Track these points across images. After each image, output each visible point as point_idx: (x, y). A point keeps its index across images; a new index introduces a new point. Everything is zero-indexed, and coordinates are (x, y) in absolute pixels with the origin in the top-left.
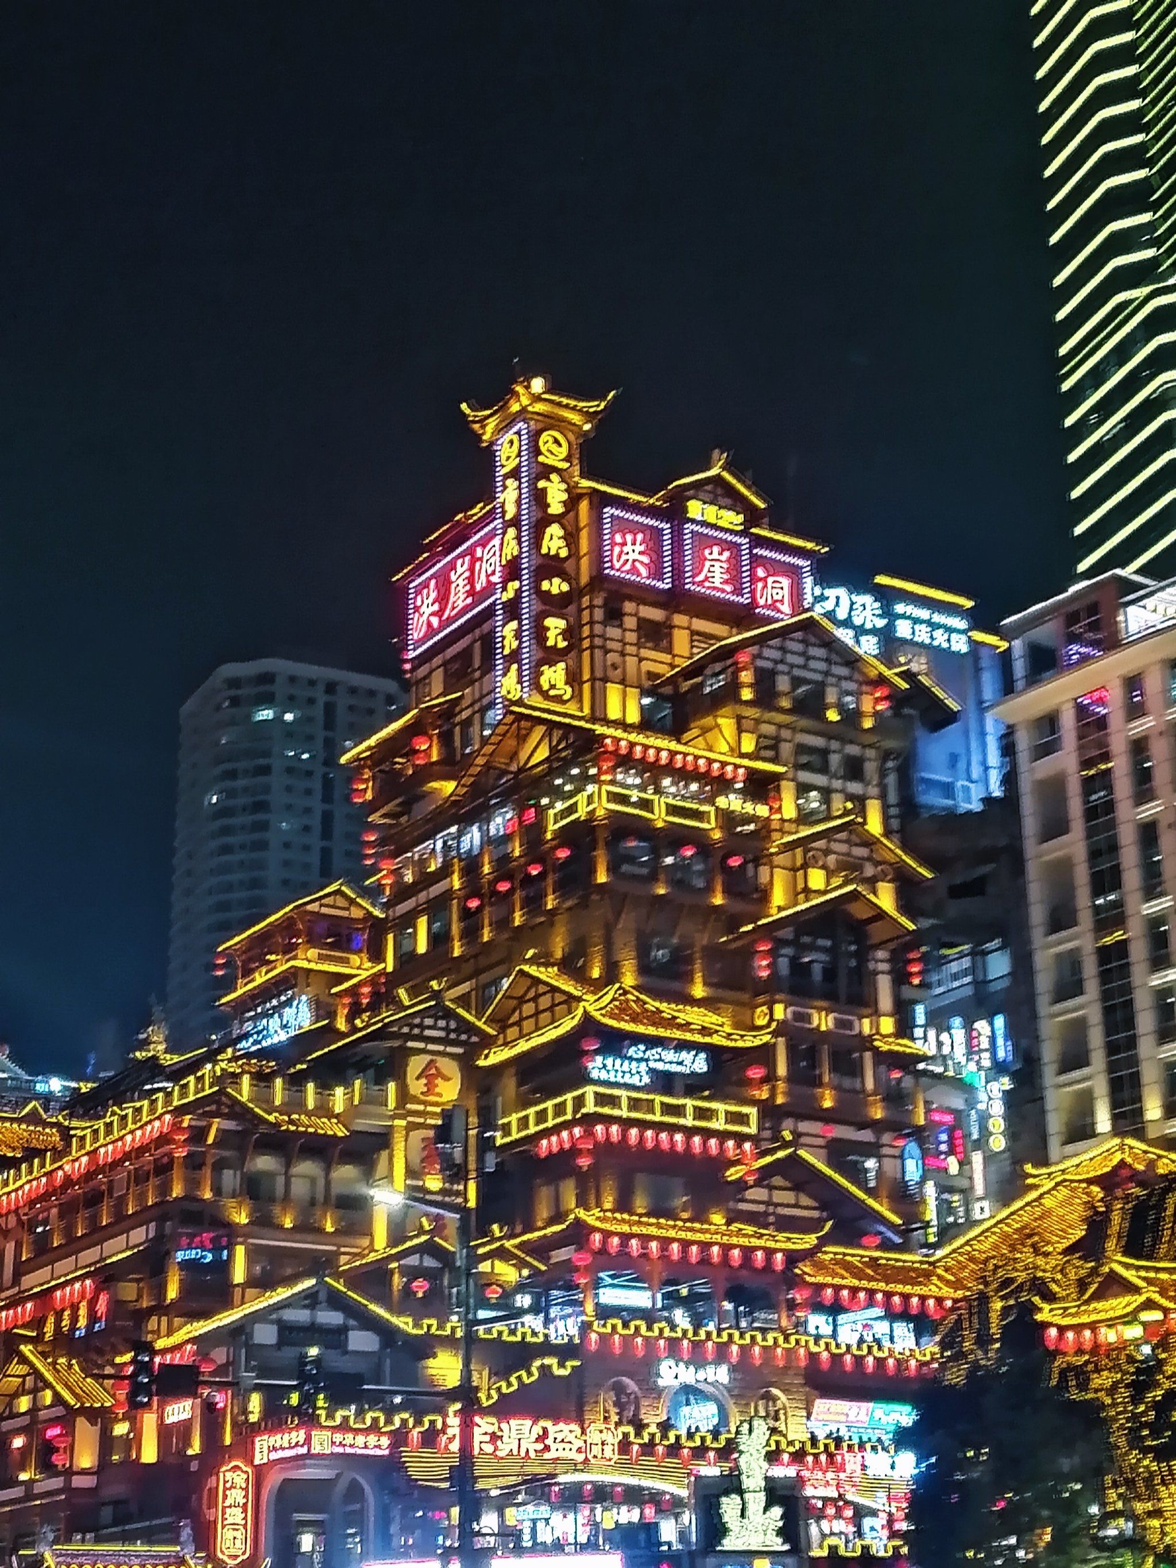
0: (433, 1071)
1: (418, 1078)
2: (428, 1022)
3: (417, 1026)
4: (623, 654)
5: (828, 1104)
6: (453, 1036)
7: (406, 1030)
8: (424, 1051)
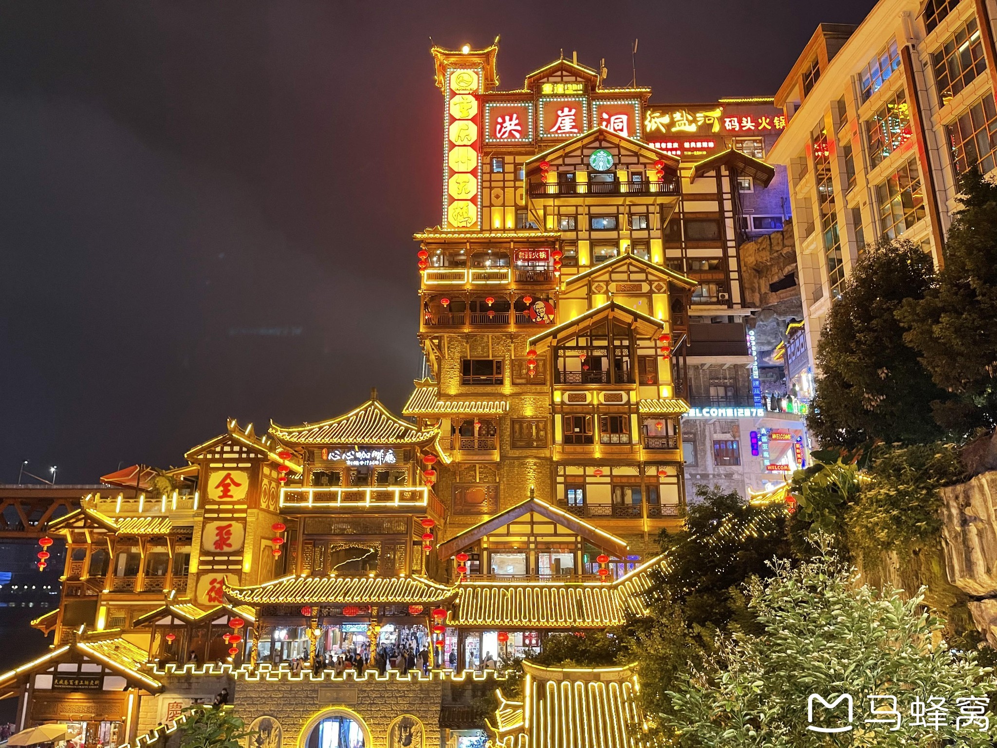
0: (228, 481)
1: (217, 487)
2: (227, 449)
3: (218, 453)
4: (504, 188)
5: (598, 455)
6: (244, 456)
7: (209, 456)
8: (223, 468)
